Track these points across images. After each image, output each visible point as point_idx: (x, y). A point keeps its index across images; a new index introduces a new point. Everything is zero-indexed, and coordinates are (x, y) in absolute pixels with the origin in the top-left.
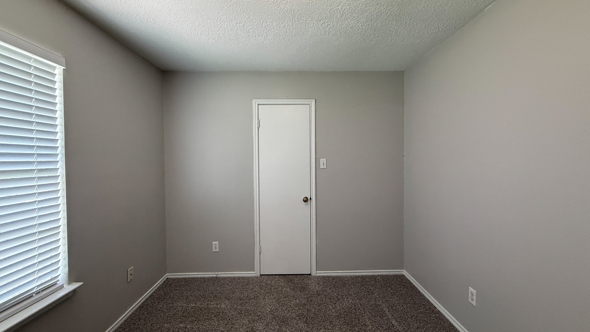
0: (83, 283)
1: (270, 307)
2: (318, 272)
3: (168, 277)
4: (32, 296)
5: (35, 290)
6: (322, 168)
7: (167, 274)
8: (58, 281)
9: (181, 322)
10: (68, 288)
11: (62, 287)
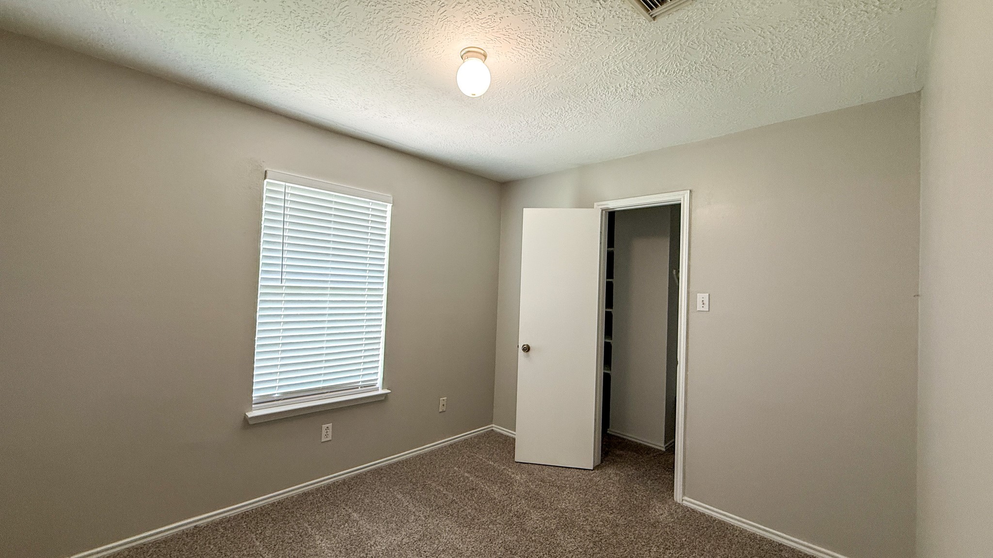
0: (390, 391)
1: (568, 505)
2: (686, 498)
3: (493, 428)
4: (358, 388)
5: (360, 384)
6: (699, 310)
7: (493, 425)
8: (377, 383)
9: (468, 472)
10: (381, 391)
11: (377, 389)
